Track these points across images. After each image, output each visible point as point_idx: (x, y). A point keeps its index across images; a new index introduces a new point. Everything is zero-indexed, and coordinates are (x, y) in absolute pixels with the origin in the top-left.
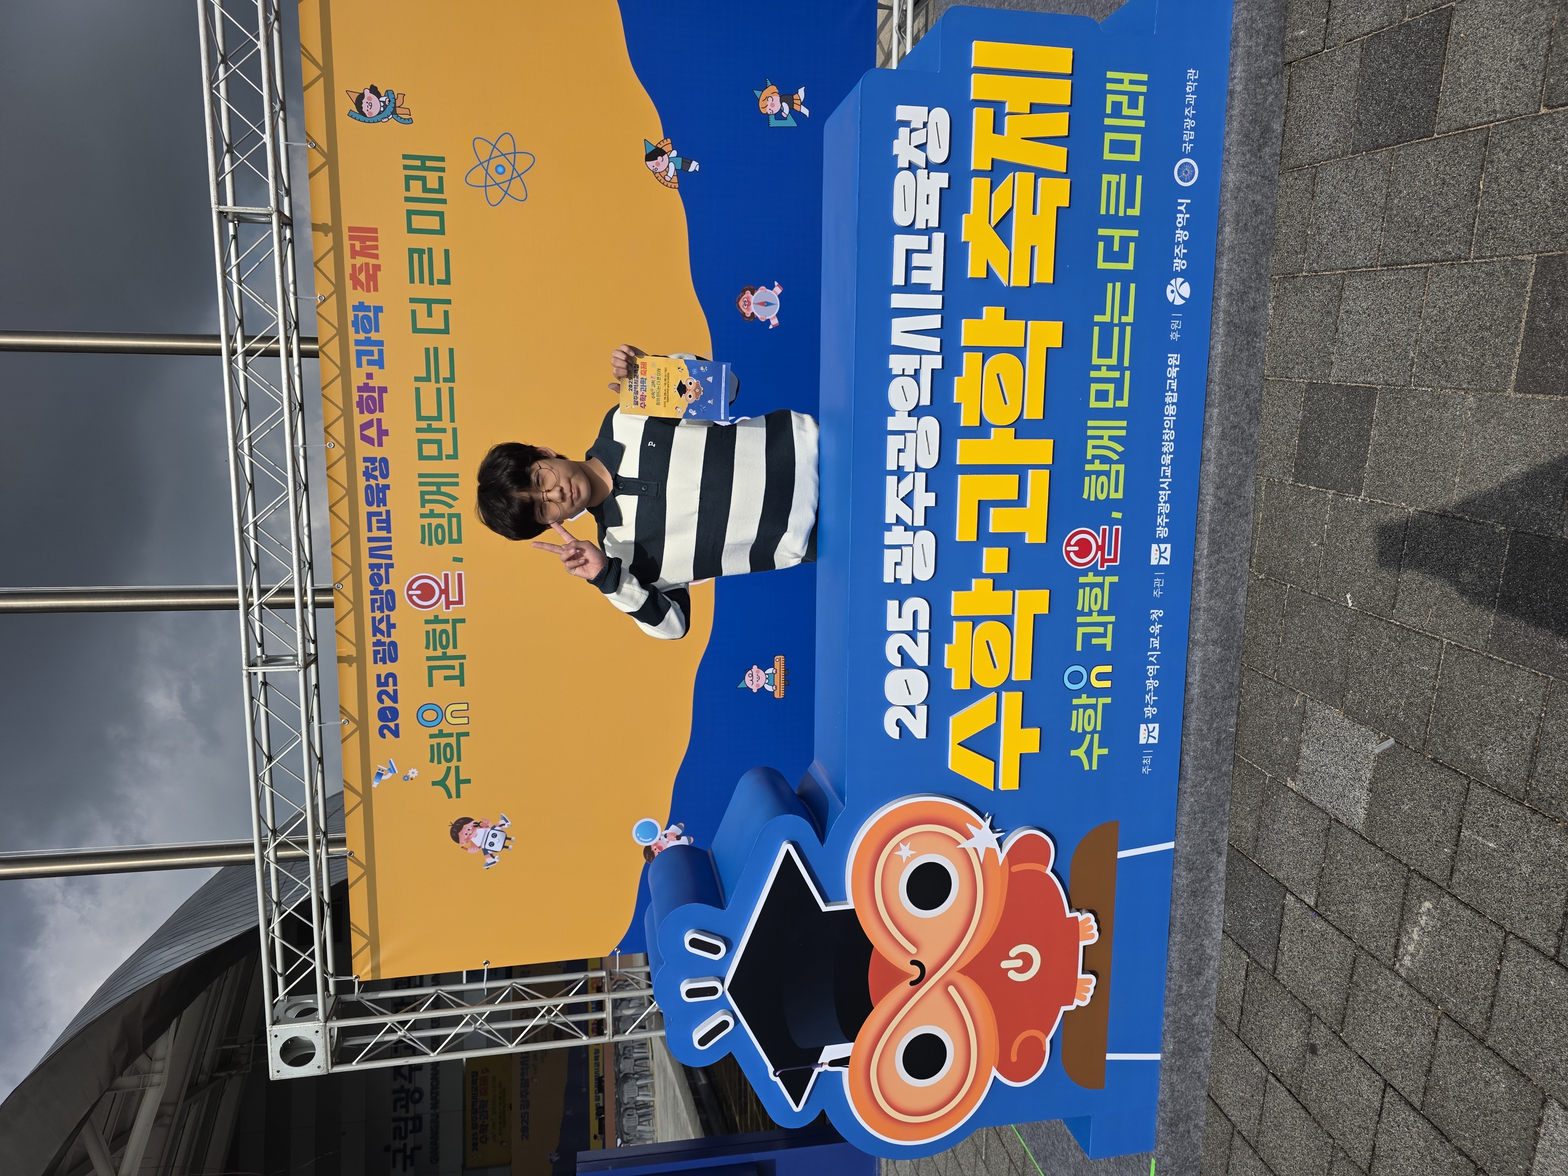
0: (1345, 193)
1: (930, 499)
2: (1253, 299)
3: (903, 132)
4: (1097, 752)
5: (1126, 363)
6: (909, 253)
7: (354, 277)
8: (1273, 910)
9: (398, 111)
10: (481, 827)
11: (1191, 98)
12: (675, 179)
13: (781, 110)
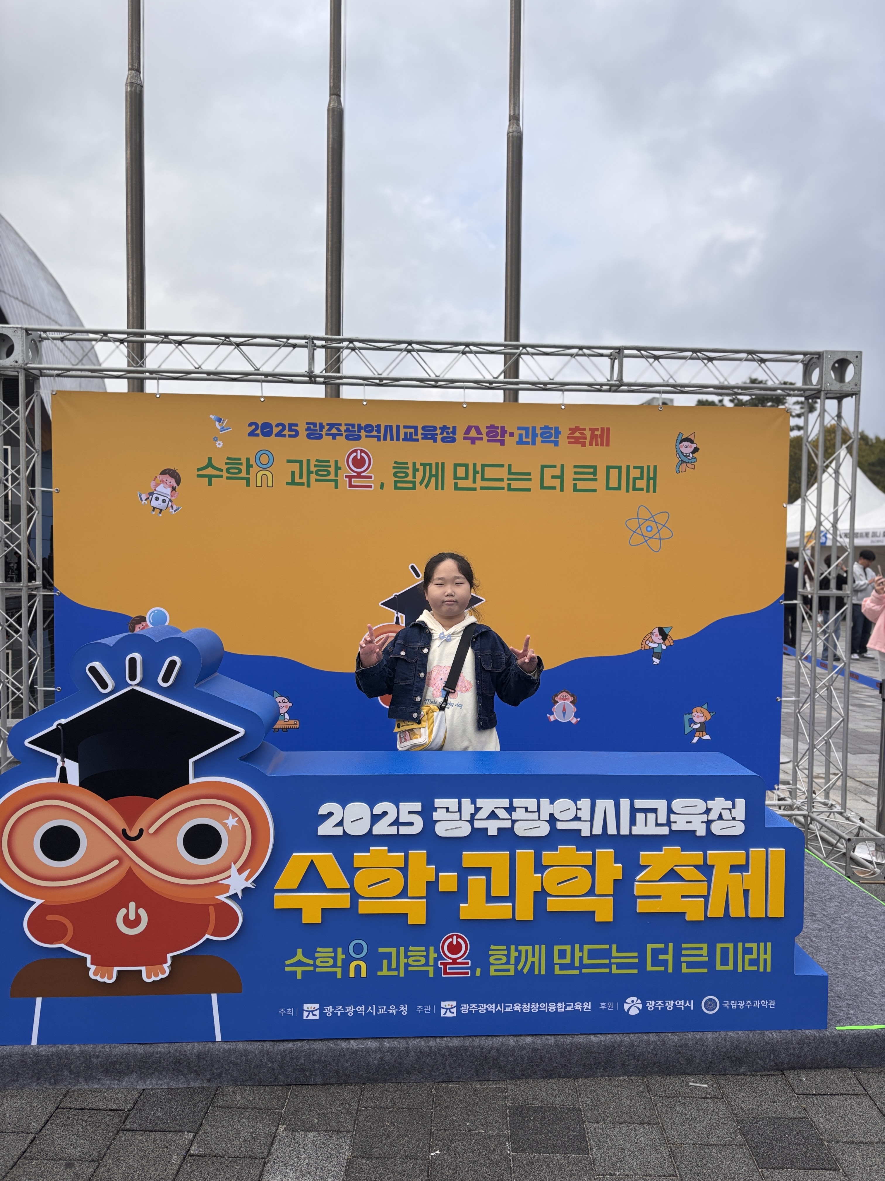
0: (711, 1118)
1: (493, 831)
2: (630, 1063)
3: (729, 804)
4: (299, 970)
5: (584, 971)
6: (655, 811)
7: (577, 429)
8: (176, 1124)
9: (684, 465)
10: (172, 491)
11: (757, 1004)
12: (647, 648)
13: (695, 723)
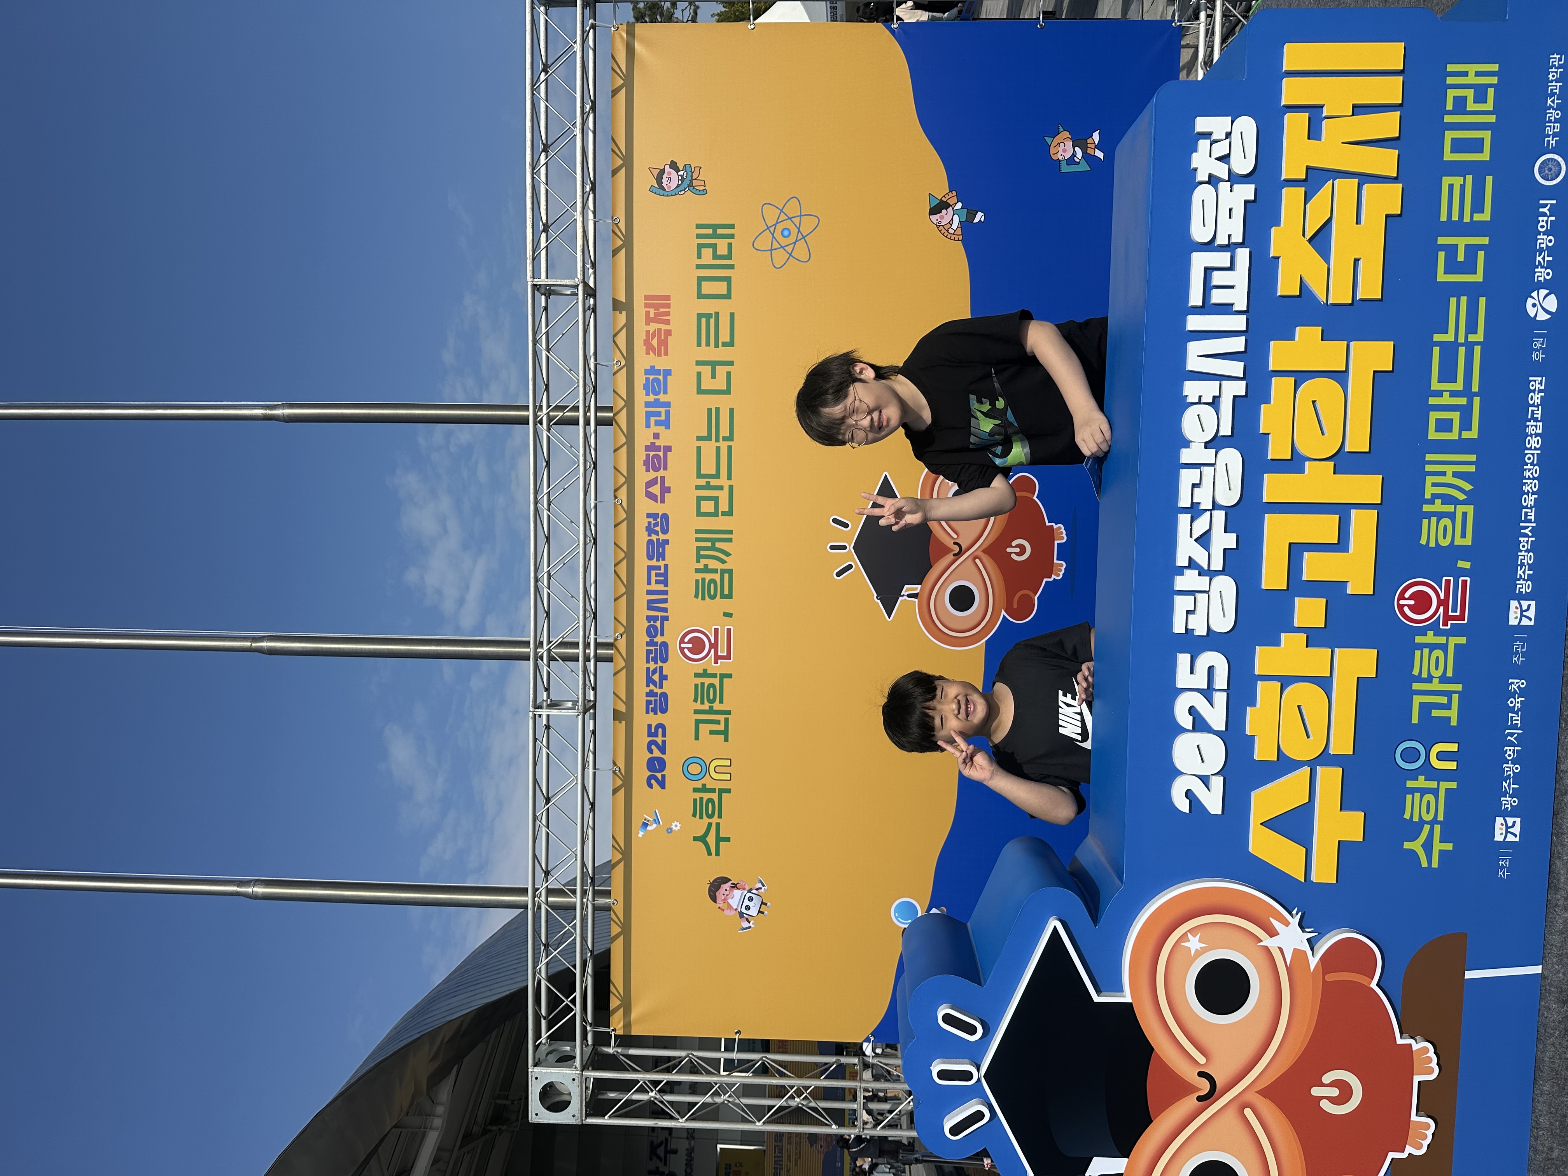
3: (1203, 144)
4: (1438, 846)
5: (1475, 388)
6: (1208, 271)
7: (647, 343)
9: (695, 183)
10: (738, 888)
11: (1555, 87)
12: (959, 232)
13: (1074, 155)
